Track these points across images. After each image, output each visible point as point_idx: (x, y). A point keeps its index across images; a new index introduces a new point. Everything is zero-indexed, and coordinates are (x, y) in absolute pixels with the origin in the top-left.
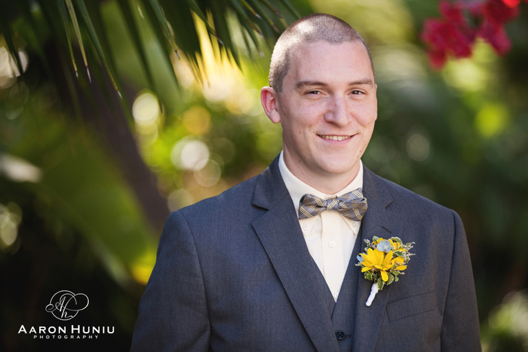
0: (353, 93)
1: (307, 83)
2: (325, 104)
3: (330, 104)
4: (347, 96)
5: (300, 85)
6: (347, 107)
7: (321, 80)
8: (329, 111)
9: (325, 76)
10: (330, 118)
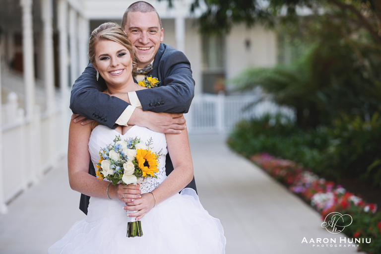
0: (151, 31)
1: (132, 28)
2: (139, 35)
3: (141, 35)
4: (148, 33)
5: (130, 29)
6: (148, 36)
7: (137, 27)
8: (141, 38)
9: (140, 25)
10: (141, 41)
